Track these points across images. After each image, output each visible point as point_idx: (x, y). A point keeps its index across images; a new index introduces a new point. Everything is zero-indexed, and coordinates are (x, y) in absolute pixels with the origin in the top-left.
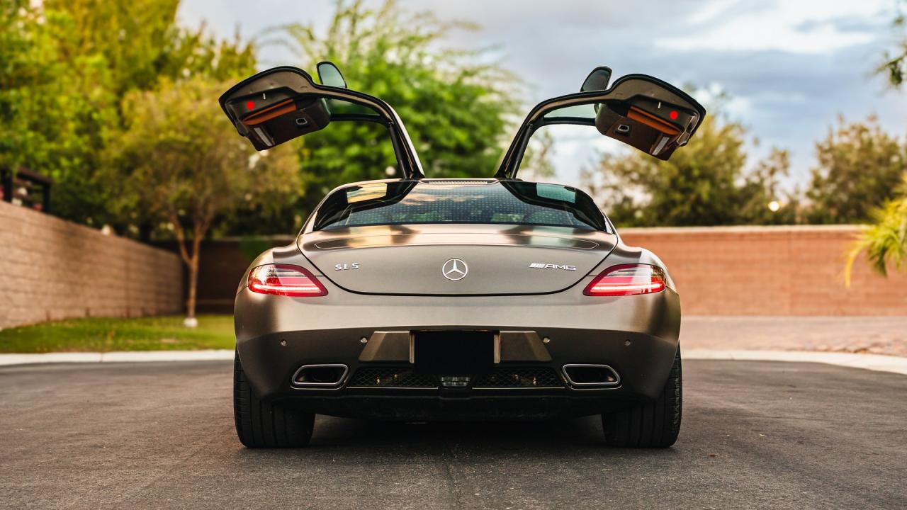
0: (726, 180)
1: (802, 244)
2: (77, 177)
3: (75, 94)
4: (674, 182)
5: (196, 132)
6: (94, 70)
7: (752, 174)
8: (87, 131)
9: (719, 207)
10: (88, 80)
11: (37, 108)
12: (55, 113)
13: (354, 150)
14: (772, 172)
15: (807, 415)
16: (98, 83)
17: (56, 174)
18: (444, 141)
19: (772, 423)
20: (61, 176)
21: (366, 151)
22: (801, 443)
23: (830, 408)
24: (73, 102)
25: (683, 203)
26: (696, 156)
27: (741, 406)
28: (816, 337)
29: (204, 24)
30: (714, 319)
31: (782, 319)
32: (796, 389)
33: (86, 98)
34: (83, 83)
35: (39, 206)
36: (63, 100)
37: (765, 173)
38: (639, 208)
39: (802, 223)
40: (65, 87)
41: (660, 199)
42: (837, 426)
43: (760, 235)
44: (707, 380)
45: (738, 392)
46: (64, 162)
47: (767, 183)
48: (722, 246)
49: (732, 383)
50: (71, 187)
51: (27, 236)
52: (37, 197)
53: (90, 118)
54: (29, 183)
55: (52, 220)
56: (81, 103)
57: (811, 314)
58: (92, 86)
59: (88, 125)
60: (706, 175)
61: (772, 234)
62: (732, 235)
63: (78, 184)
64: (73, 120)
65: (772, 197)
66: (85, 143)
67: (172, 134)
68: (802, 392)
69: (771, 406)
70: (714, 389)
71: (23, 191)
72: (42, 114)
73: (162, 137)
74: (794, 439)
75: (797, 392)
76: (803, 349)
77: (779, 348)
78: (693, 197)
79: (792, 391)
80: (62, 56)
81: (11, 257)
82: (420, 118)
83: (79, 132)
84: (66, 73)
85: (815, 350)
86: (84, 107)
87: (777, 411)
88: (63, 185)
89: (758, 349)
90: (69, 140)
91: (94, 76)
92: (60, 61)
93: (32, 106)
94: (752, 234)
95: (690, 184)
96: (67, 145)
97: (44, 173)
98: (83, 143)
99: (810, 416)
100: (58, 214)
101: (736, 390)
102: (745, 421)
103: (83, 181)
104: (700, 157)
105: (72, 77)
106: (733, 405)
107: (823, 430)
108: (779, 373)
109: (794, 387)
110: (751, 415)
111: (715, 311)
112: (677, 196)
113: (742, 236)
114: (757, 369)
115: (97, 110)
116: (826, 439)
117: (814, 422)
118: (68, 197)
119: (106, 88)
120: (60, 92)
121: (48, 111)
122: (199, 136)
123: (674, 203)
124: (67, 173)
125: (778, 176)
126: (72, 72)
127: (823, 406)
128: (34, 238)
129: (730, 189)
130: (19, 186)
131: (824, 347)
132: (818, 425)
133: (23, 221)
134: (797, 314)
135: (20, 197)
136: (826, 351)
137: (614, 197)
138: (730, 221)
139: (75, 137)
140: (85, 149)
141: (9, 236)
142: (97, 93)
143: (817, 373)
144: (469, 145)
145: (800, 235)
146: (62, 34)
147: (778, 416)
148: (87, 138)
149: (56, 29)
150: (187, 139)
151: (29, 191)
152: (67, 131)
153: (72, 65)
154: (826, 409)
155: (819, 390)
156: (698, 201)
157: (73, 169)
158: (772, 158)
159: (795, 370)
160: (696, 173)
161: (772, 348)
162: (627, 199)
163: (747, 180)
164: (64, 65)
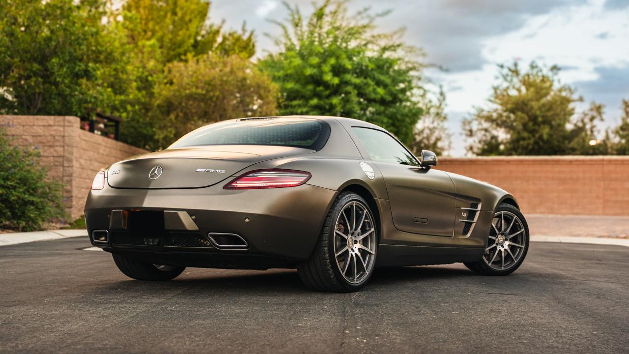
0: (561, 126)
1: (612, 168)
2: (137, 117)
3: (138, 64)
4: (525, 126)
5: (210, 88)
6: (150, 49)
7: (578, 121)
8: (145, 88)
9: (556, 143)
10: (146, 55)
11: (113, 73)
12: (125, 77)
13: (314, 101)
14: (592, 119)
15: (606, 279)
16: (152, 58)
17: (124, 115)
18: (373, 96)
19: (581, 284)
20: (127, 117)
21: (322, 103)
22: (599, 298)
23: (623, 275)
24: (136, 69)
25: (529, 138)
26: (540, 108)
27: (561, 272)
28: (618, 229)
29: (224, 21)
30: (551, 216)
31: (597, 217)
32: (601, 262)
33: (144, 67)
34: (143, 57)
35: (112, 136)
36: (129, 68)
37: (586, 120)
38: (502, 143)
39: (612, 154)
40: (131, 60)
41: (515, 136)
42: (626, 287)
43: (583, 161)
44: (541, 255)
45: (561, 263)
46: (129, 108)
47: (588, 127)
48: (557, 168)
49: (558, 257)
50: (134, 124)
51: (103, 154)
52: (111, 130)
53: (147, 80)
54: (106, 121)
55: (120, 144)
56: (141, 70)
57: (616, 214)
58: (148, 60)
59: (145, 84)
60: (546, 122)
61: (591, 161)
62: (564, 161)
63: (138, 122)
64: (136, 81)
65: (592, 137)
66: (143, 96)
67: (194, 90)
68: (605, 264)
69: (582, 272)
70: (544, 261)
71: (102, 126)
72: (116, 77)
73: (187, 92)
74: (594, 295)
75: (602, 264)
76: (609, 237)
77: (593, 236)
78: (537, 135)
79: (599, 264)
80: (130, 40)
81: (92, 167)
82: (357, 81)
83: (139, 89)
84: (132, 50)
85: (617, 237)
86: (143, 73)
87: (585, 276)
88: (128, 122)
89: (578, 236)
90: (133, 94)
91: (150, 53)
92: (129, 43)
93: (110, 72)
94: (577, 161)
95: (536, 127)
96: (131, 97)
97: (117, 114)
98: (141, 95)
99: (608, 280)
100: (125, 141)
101: (559, 262)
102: (562, 282)
103: (141, 120)
104: (543, 109)
105: (136, 54)
106: (556, 271)
107: (616, 289)
108: (590, 251)
109: (600, 261)
110: (567, 278)
111: (552, 211)
112: (526, 135)
113: (571, 162)
114: (576, 249)
115: (151, 75)
116: (617, 296)
117: (610, 284)
118: (132, 130)
119: (157, 61)
120: (128, 63)
121: (120, 74)
122: (211, 91)
123: (524, 139)
124: (131, 114)
125: (596, 122)
126: (136, 50)
127: (618, 273)
128: (107, 155)
129: (564, 130)
130: (99, 123)
131: (624, 235)
132: (613, 286)
133: (100, 144)
134: (608, 215)
135: (100, 129)
136: (625, 238)
137: (485, 135)
138: (563, 152)
139: (137, 92)
140: (143, 100)
141: (91, 153)
142: (151, 64)
143: (618, 252)
144: (389, 98)
145: (610, 161)
146: (131, 26)
147: (585, 279)
148: (144, 92)
149: (127, 23)
150: (204, 92)
151: (106, 126)
152: (131, 88)
153: (137, 46)
154: (620, 276)
155: (617, 263)
156: (541, 137)
157: (134, 112)
158: (592, 110)
159: (603, 250)
160: (540, 119)
161: (588, 235)
162: (494, 137)
163: (575, 125)
164: (131, 46)
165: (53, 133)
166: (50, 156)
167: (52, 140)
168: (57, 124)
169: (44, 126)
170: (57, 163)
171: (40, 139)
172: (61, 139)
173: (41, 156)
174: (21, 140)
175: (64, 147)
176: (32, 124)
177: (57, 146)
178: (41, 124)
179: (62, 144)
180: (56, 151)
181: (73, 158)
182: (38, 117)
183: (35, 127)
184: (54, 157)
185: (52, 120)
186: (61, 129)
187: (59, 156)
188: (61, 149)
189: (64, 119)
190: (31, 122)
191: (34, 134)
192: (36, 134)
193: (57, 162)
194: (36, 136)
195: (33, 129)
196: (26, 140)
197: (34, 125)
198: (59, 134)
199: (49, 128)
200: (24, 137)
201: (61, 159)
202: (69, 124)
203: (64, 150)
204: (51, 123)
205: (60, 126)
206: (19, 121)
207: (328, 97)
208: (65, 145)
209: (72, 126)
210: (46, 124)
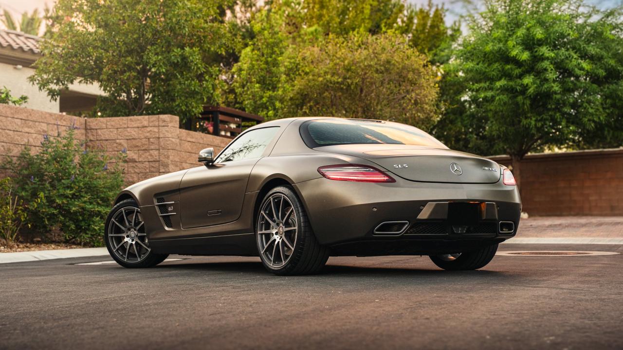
17: (271, 113)
71: (232, 126)
130: (227, 122)
135: (228, 130)
151: (239, 125)
153: (299, 34)
165: (148, 134)
166: (145, 162)
167: (147, 143)
168: (151, 125)
169: (138, 127)
170: (152, 169)
171: (134, 142)
172: (156, 142)
173: (136, 162)
174: (115, 145)
175: (159, 150)
176: (126, 126)
177: (152, 150)
178: (136, 125)
179: (157, 148)
180: (151, 155)
181: (170, 162)
182: (132, 117)
183: (129, 129)
184: (149, 162)
185: (146, 120)
186: (156, 130)
187: (154, 161)
188: (156, 153)
189: (159, 118)
190: (125, 124)
191: (127, 138)
192: (131, 138)
193: (153, 167)
194: (130, 139)
195: (127, 131)
196: (120, 144)
197: (128, 127)
198: (154, 136)
199: (143, 129)
200: (118, 141)
201: (157, 164)
202: (163, 124)
203: (159, 153)
204: (146, 123)
205: (155, 126)
206: (113, 123)
207: (521, 76)
208: (160, 148)
209: (168, 126)
210: (140, 125)
